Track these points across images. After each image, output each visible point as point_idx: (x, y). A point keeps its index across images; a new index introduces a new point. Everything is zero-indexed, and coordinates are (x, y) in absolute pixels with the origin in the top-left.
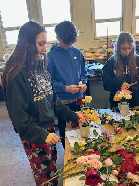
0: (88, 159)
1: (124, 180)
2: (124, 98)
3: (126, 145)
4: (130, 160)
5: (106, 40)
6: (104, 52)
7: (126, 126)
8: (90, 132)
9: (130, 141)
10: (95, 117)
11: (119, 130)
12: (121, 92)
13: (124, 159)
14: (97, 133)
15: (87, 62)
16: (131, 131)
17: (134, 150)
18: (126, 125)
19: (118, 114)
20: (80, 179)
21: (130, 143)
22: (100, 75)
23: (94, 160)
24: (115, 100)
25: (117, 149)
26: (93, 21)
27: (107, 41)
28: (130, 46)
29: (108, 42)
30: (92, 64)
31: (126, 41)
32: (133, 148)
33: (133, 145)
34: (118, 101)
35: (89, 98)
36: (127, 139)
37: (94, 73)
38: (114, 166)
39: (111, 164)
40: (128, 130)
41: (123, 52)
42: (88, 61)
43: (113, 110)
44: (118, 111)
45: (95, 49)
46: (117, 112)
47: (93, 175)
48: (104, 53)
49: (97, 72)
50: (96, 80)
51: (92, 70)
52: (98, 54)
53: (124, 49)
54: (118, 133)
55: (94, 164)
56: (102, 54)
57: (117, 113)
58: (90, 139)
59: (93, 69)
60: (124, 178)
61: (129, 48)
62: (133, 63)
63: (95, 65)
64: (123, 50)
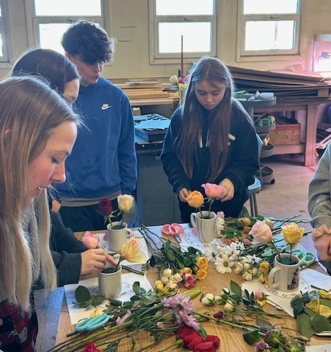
5: (180, 61)
6: (173, 88)
10: (131, 249)
15: (135, 109)
22: (161, 142)
26: (151, 19)
27: (182, 64)
28: (213, 89)
29: (184, 66)
30: (145, 117)
35: (126, 198)
37: (146, 137)
42: (137, 107)
45: (155, 79)
48: (174, 91)
49: (154, 135)
50: (151, 154)
51: (143, 131)
52: (161, 92)
53: (202, 93)
56: (171, 94)
59: (145, 130)
63: (150, 119)
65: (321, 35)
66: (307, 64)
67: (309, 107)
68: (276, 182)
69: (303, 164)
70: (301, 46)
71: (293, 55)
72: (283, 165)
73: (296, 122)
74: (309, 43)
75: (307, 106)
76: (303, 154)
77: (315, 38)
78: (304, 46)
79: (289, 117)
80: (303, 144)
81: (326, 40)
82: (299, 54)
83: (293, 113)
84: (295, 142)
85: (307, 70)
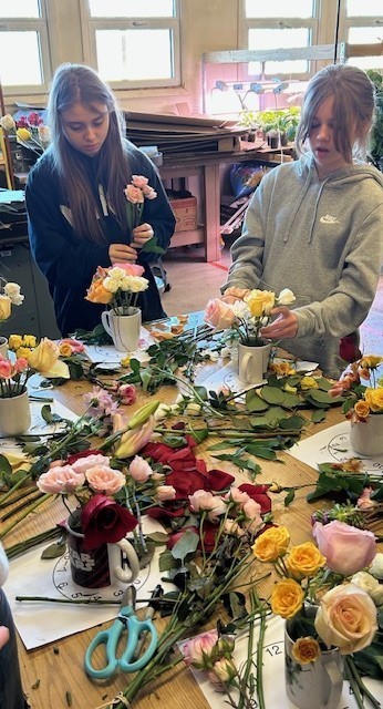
0: (78, 473)
1: (182, 520)
2: (125, 288)
3: (160, 429)
4: (186, 464)
7: (146, 377)
8: (32, 418)
9: (169, 415)
10: (46, 355)
11: (128, 390)
12: (110, 271)
13: (166, 466)
14: (54, 415)
16: (162, 391)
17: (188, 439)
18: (145, 374)
19: (106, 350)
20: (42, 558)
21: (170, 424)
23: (97, 469)
24: (95, 301)
25: (139, 444)
28: (95, 116)
31: (78, 96)
32: (183, 435)
33: (181, 426)
34: (106, 302)
36: (160, 413)
38: (158, 476)
39: (149, 471)
40: (152, 389)
41: (76, 138)
43: (89, 339)
44: (106, 341)
46: (101, 344)
47: (106, 508)
53: (77, 126)
54: (127, 400)
55: (99, 479)
57: (102, 348)
58: (37, 438)
60: (182, 516)
61: (96, 124)
62: (120, 178)
64: (74, 129)
65: (213, 54)
66: (195, 101)
67: (206, 169)
68: (173, 288)
69: (204, 260)
70: (184, 72)
71: (173, 87)
72: (175, 265)
73: (189, 195)
74: (196, 67)
75: (204, 167)
76: (203, 244)
77: (204, 58)
78: (189, 71)
79: (177, 188)
80: (203, 229)
81: (221, 60)
82: (181, 86)
83: (183, 181)
84: (190, 227)
85: (196, 111)
